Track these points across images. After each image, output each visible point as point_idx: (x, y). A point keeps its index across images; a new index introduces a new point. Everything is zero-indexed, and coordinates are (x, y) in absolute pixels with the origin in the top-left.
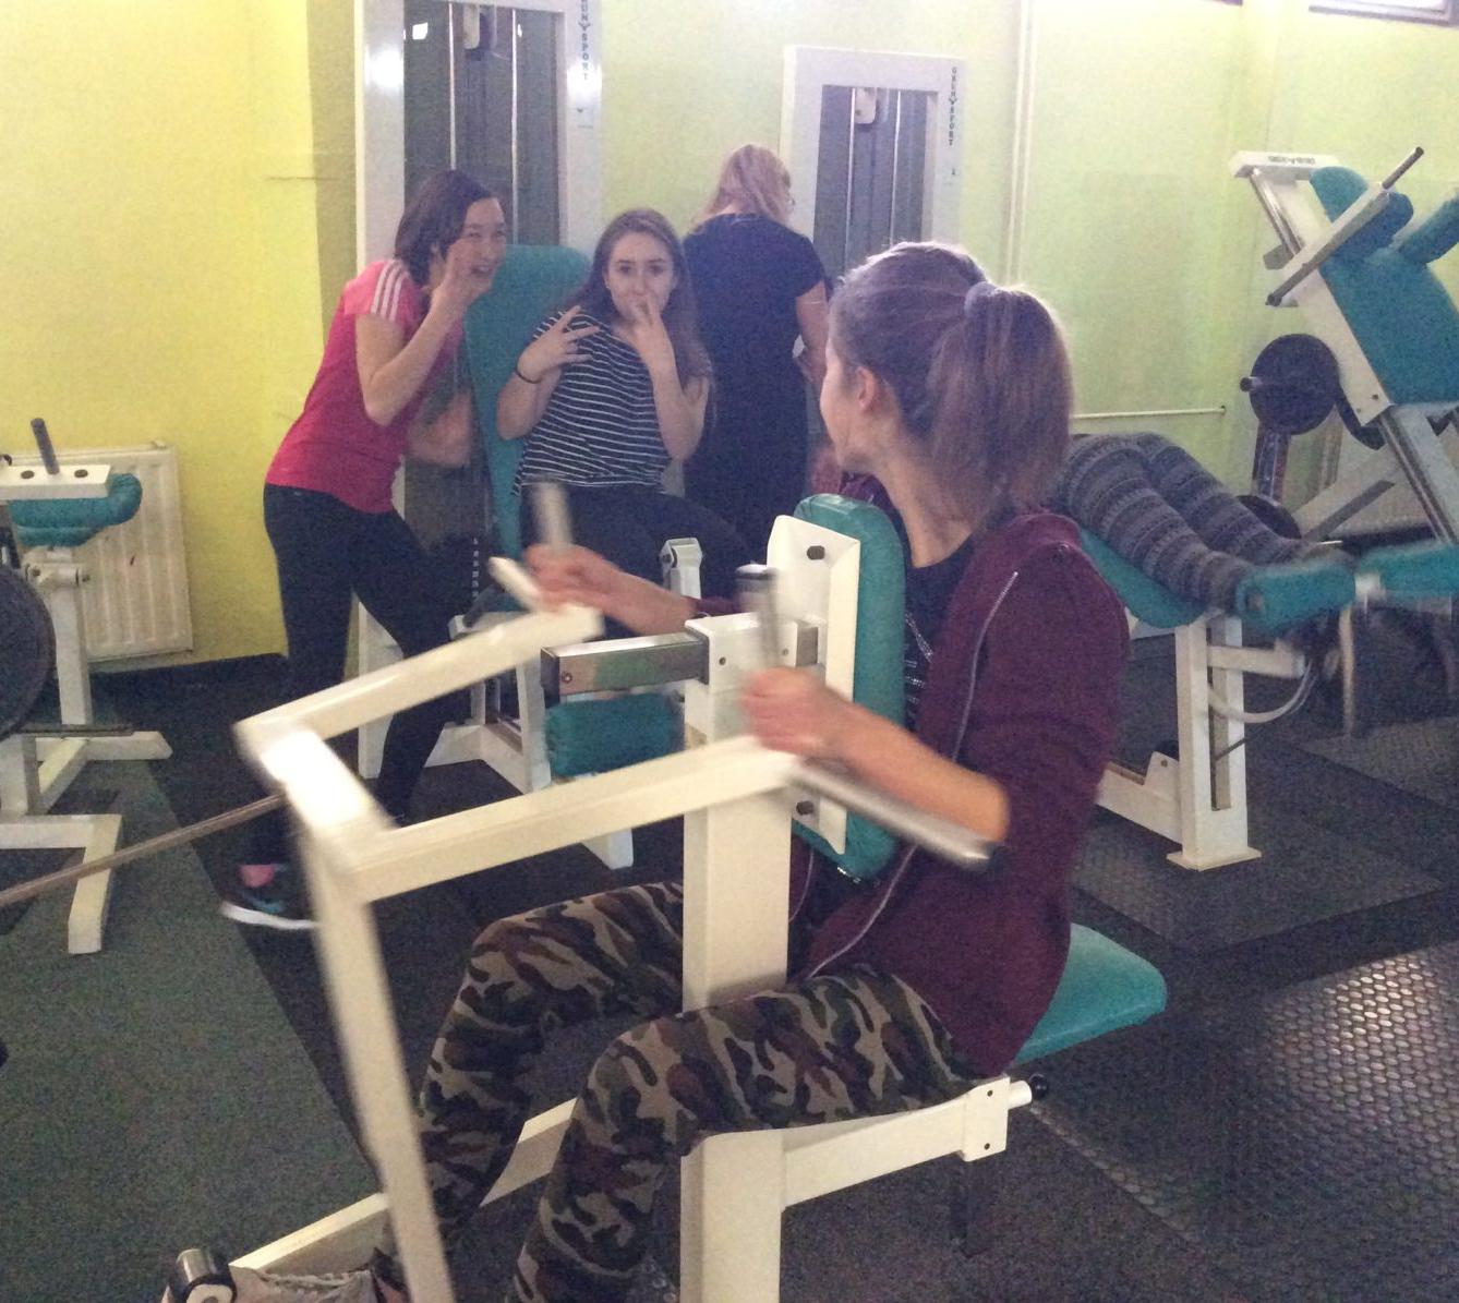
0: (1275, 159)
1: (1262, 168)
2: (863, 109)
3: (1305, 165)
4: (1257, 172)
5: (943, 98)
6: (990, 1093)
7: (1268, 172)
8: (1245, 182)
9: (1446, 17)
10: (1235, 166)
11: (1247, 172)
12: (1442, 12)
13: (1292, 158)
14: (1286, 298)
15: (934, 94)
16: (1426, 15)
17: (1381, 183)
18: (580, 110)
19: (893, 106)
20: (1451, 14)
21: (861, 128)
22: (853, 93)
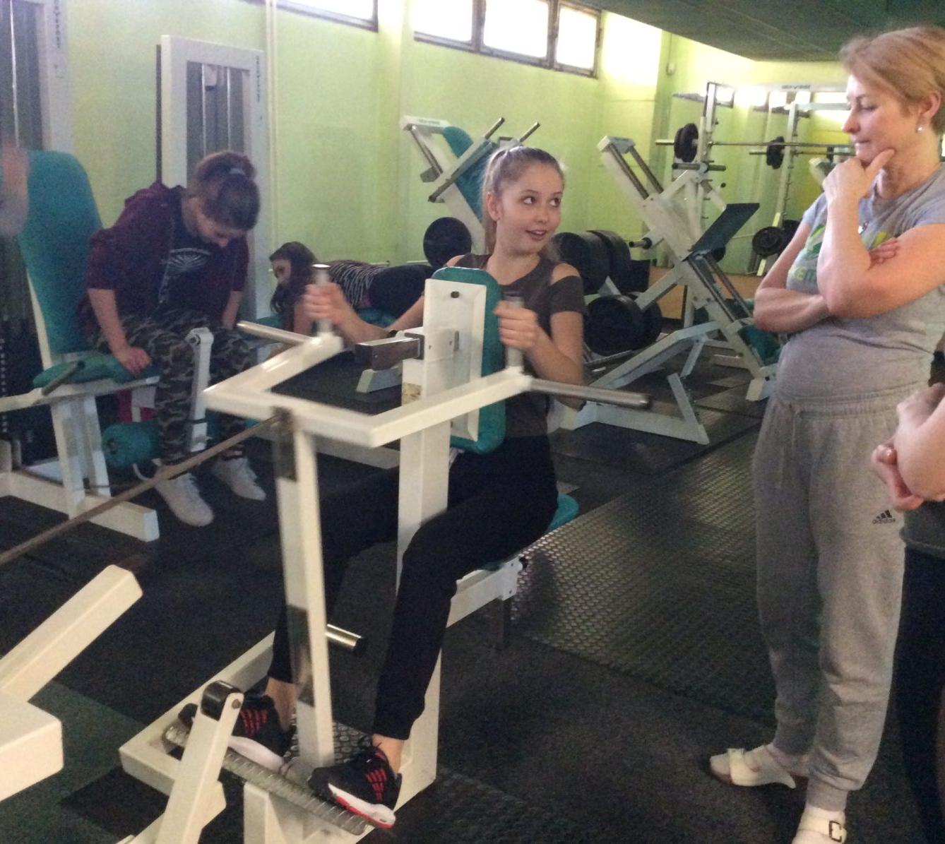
0: (421, 121)
1: (416, 126)
2: (208, 79)
3: (435, 125)
4: (414, 128)
5: (253, 73)
7: (419, 127)
8: (408, 133)
9: (472, 48)
10: (403, 125)
11: (409, 128)
12: (472, 45)
13: (429, 121)
14: (438, 198)
15: (247, 71)
16: (463, 46)
17: (484, 136)
18: (56, 67)
19: (226, 76)
20: (476, 46)
21: (209, 88)
22: (203, 67)
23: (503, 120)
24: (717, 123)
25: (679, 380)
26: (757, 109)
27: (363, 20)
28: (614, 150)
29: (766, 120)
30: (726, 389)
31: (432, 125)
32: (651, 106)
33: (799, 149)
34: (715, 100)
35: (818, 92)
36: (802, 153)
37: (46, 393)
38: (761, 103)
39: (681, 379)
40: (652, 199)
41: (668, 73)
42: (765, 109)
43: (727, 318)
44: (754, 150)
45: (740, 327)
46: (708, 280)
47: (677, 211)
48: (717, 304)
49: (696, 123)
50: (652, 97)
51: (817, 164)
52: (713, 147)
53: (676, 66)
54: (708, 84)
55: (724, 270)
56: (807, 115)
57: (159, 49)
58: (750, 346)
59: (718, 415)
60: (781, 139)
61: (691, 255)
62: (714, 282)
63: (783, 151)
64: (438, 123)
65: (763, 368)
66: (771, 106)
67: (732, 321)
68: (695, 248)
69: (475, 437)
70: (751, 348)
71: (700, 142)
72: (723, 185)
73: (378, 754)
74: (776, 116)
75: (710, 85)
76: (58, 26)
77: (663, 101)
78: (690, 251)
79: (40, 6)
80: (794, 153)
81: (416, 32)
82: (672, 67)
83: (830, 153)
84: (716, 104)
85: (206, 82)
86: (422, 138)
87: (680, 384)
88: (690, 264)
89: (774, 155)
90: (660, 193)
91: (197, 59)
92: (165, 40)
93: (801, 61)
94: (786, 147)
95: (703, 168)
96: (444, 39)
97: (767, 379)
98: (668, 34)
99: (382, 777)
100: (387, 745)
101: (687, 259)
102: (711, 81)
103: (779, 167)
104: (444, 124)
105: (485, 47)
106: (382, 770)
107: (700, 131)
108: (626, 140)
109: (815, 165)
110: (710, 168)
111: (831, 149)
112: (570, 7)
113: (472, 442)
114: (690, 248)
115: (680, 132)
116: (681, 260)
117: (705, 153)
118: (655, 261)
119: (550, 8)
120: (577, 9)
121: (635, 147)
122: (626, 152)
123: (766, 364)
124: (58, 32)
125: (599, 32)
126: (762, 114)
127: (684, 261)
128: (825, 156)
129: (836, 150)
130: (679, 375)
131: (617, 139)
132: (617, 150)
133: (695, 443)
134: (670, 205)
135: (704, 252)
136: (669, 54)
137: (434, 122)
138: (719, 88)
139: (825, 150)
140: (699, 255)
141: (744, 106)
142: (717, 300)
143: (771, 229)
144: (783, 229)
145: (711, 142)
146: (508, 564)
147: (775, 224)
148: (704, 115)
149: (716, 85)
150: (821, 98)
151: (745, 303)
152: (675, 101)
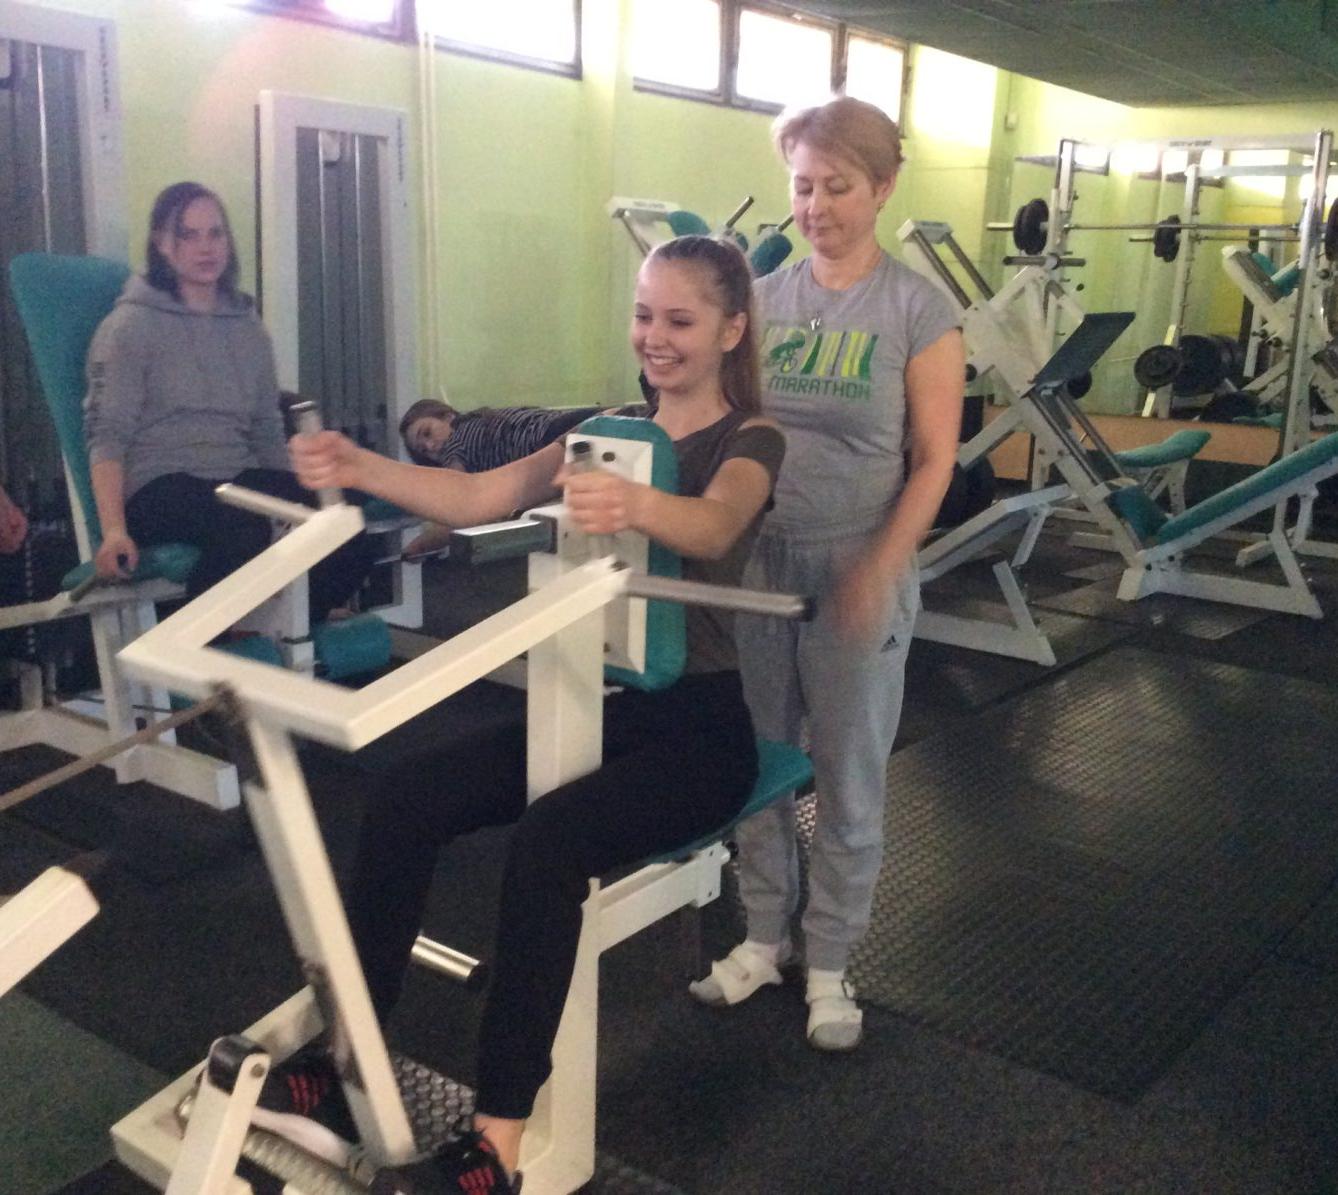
0: (639, 204)
1: (631, 211)
2: (328, 149)
3: (658, 210)
4: (627, 214)
5: (392, 141)
6: (711, 854)
7: (635, 213)
8: (619, 222)
9: (720, 99)
10: (611, 209)
11: (620, 214)
12: (719, 95)
13: (649, 204)
15: (384, 140)
16: (705, 97)
17: (725, 223)
18: (104, 138)
19: (353, 148)
20: (725, 97)
21: (329, 165)
22: (320, 137)
23: (751, 201)
24: (1076, 198)
25: (1010, 571)
26: (1143, 177)
27: (560, 64)
28: (920, 240)
29: (1158, 190)
30: (1090, 582)
31: (653, 209)
32: (984, 175)
33: (1203, 233)
34: (1073, 164)
35: (1233, 150)
36: (1207, 238)
37: (76, 598)
38: (1151, 168)
39: (1014, 570)
40: (976, 309)
41: (1007, 128)
42: (1157, 175)
43: (1088, 480)
44: (1136, 235)
45: (1107, 492)
46: (1061, 424)
47: (1014, 324)
48: (1072, 458)
49: (1044, 197)
50: (984, 162)
51: (1233, 253)
52: (1072, 232)
53: (1018, 119)
54: (1062, 142)
55: (1084, 409)
56: (1220, 184)
57: (257, 109)
58: (1122, 520)
59: (1076, 621)
60: (1175, 219)
61: (1033, 389)
62: (1069, 427)
63: (1178, 236)
64: (662, 206)
65: (1142, 552)
66: (1165, 173)
67: (1096, 484)
68: (1039, 379)
69: (640, 667)
70: (1123, 524)
71: (1051, 225)
72: (1080, 287)
73: (482, 1145)
74: (1171, 184)
75: (1065, 144)
76: (106, 82)
77: (1000, 168)
78: (1031, 382)
79: (81, 53)
80: (1195, 239)
81: (635, 79)
82: (1012, 119)
83: (1254, 238)
84: (1074, 169)
85: (325, 153)
86: (638, 229)
87: (1012, 576)
88: (1033, 400)
89: (1166, 242)
90: (988, 299)
91: (311, 123)
92: (266, 97)
93: (1200, 106)
94: (1182, 231)
95: (1052, 262)
96: (677, 87)
97: (1149, 567)
98: (1005, 74)
99: (486, 1180)
100: (496, 1131)
101: (1028, 395)
102: (1066, 137)
103: (1174, 258)
104: (672, 208)
105: (737, 98)
106: (487, 1169)
107: (1052, 209)
108: (940, 225)
109: (1227, 256)
110: (1060, 263)
111: (1254, 232)
112: (863, 37)
113: (634, 674)
114: (1032, 378)
115: (1023, 211)
116: (1020, 396)
117: (1058, 241)
118: (991, 398)
119: (834, 40)
120: (875, 40)
121: (953, 235)
122: (939, 242)
123: (1145, 546)
124: (106, 91)
125: (907, 71)
126: (1153, 184)
127: (1024, 396)
128: (1247, 243)
129: (1263, 233)
130: (1010, 565)
131: (924, 224)
132: (924, 239)
133: (1035, 664)
134: (1003, 318)
135: (1055, 384)
136: (1009, 101)
137: (656, 206)
138: (1079, 149)
139: (1246, 234)
140: (1045, 388)
141: (1125, 173)
142: (1072, 453)
143: (1162, 349)
144: (1181, 348)
145: (1066, 226)
146: (705, 853)
147: (1169, 341)
148: (1057, 185)
149: (1074, 143)
150: (1238, 159)
151: (1115, 457)
152: (1018, 166)
